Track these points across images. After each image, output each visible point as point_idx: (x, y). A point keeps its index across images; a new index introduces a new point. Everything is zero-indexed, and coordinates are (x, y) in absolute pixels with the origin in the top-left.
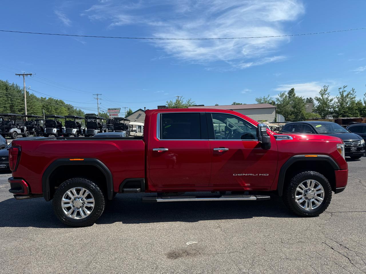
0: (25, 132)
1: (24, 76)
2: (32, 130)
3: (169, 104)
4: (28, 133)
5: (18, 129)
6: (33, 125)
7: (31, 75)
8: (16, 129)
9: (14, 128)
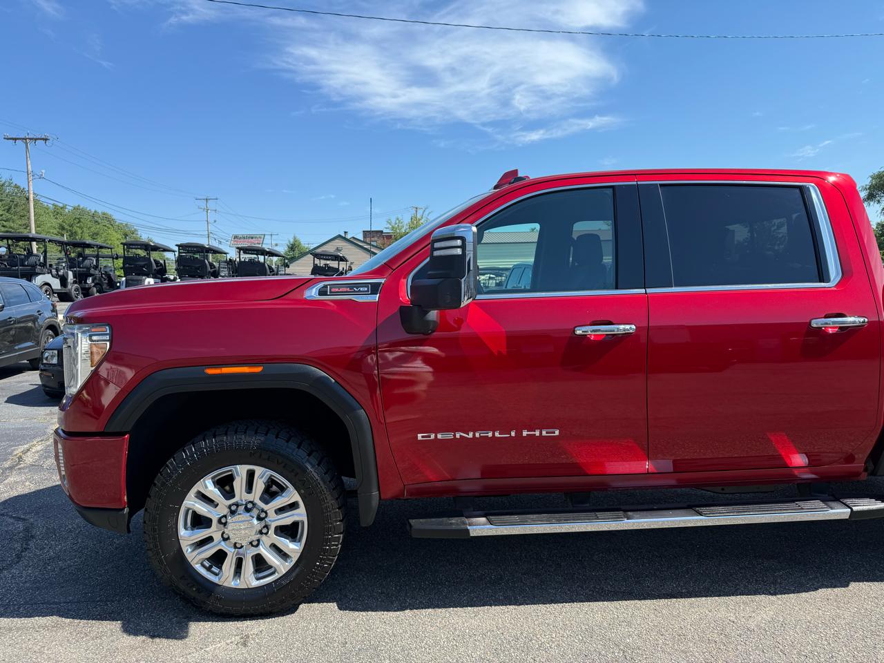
0: (69, 287)
1: (26, 144)
2: (86, 282)
3: (393, 227)
4: (76, 290)
5: (53, 276)
6: (89, 269)
7: (46, 140)
8: (47, 278)
9: (44, 274)
